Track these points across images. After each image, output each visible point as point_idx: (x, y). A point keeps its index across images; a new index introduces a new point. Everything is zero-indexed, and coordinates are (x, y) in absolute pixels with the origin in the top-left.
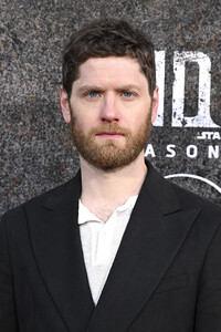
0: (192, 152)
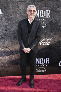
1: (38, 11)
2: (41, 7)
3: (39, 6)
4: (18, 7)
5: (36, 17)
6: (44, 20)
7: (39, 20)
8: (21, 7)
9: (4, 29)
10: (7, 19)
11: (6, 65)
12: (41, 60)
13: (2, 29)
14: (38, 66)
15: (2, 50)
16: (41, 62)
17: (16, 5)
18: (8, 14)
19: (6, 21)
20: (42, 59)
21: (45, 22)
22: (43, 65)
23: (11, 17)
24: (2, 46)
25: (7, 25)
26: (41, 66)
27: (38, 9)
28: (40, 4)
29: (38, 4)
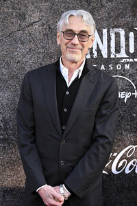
0: (119, 67)
2: (117, 18)
3: (109, 13)
4: (22, 17)
6: (127, 67)
7: (107, 67)
8: (36, 16)
17: (13, 8)
21: (131, 76)
27: (105, 23)
28: (110, 4)
29: (102, 6)
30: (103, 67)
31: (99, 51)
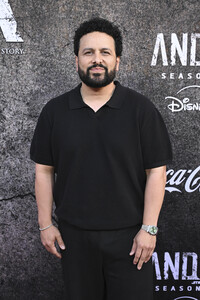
1: (185, 36)
3: (191, 16)
5: (173, 63)
7: (185, 76)
9: (24, 108)
10: (43, 64)
11: (22, 277)
12: (185, 260)
13: (14, 108)
14: (169, 288)
15: (9, 203)
16: (184, 272)
17: (86, 7)
18: (48, 43)
19: (34, 75)
20: (190, 259)
22: (194, 286)
23: (60, 59)
24: (7, 188)
25: (37, 92)
26: (185, 292)
27: (186, 27)
28: (192, 6)
29: (184, 8)
30: (181, 76)
31: (177, 58)
